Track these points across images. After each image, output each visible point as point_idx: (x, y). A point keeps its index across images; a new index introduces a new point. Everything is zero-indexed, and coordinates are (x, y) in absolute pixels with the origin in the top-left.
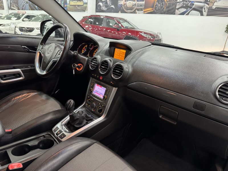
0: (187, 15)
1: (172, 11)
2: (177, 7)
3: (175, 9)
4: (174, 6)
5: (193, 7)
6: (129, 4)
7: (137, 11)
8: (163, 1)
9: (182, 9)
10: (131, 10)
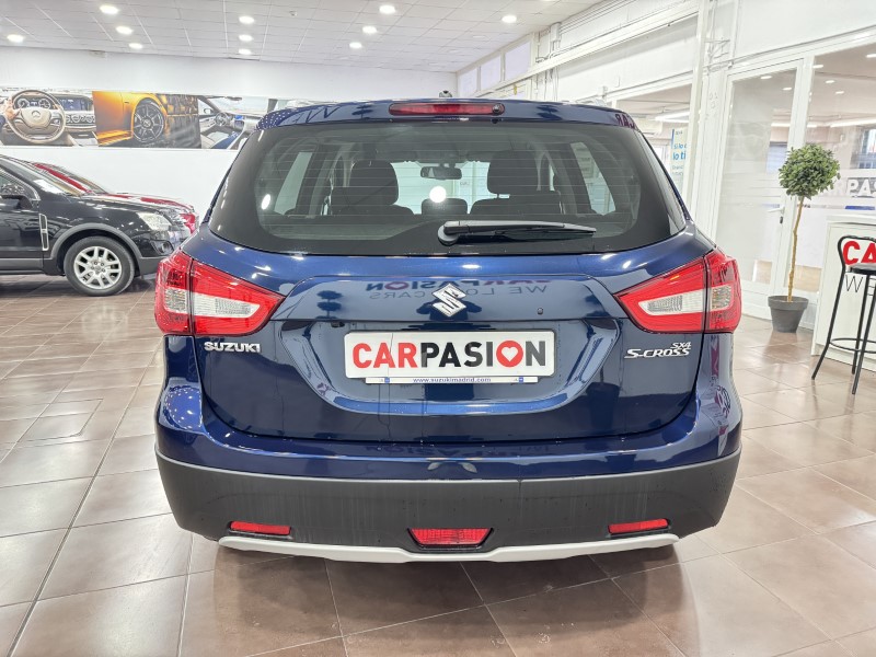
0: (233, 148)
1: (191, 139)
2: (203, 129)
3: (199, 133)
4: (193, 127)
5: (245, 129)
6: (34, 115)
7: (70, 138)
8: (156, 113)
9: (218, 133)
10: (50, 134)
